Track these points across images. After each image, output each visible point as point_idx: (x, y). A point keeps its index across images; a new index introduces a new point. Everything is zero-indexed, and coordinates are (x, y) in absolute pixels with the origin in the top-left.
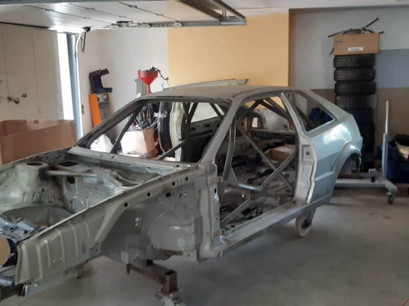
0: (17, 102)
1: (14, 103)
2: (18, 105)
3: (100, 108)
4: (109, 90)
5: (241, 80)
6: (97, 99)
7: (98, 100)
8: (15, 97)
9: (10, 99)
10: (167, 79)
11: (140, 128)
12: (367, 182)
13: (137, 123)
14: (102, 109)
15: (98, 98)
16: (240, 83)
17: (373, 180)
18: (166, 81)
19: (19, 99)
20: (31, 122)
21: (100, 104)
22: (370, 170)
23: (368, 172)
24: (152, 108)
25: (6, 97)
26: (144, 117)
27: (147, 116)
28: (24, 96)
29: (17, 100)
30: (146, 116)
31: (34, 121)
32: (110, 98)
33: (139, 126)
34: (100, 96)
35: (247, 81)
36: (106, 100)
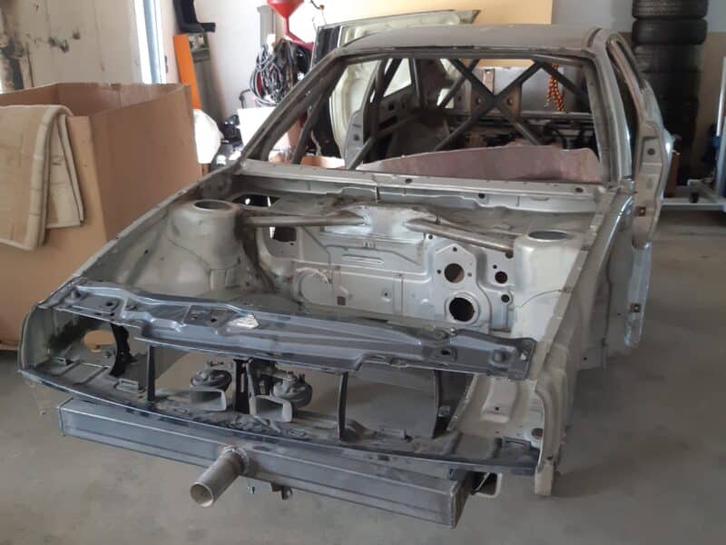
0: (65, 49)
1: (60, 50)
2: (67, 54)
3: (195, 62)
4: (211, 27)
5: (465, 12)
6: (189, 45)
7: (191, 46)
8: (60, 38)
9: (52, 42)
10: (322, 7)
11: (273, 102)
12: (684, 202)
13: (266, 92)
14: (199, 64)
15: (191, 43)
16: (463, 17)
17: (695, 198)
18: (320, 11)
19: (69, 41)
20: (106, 88)
21: (194, 54)
22: (689, 181)
23: (685, 184)
24: (295, 63)
25: (46, 40)
26: (281, 81)
27: (287, 78)
28: (76, 37)
29: (64, 45)
30: (285, 79)
31: (113, 85)
32: (210, 43)
33: (272, 97)
34: (192, 38)
35: (477, 13)
36: (203, 46)
